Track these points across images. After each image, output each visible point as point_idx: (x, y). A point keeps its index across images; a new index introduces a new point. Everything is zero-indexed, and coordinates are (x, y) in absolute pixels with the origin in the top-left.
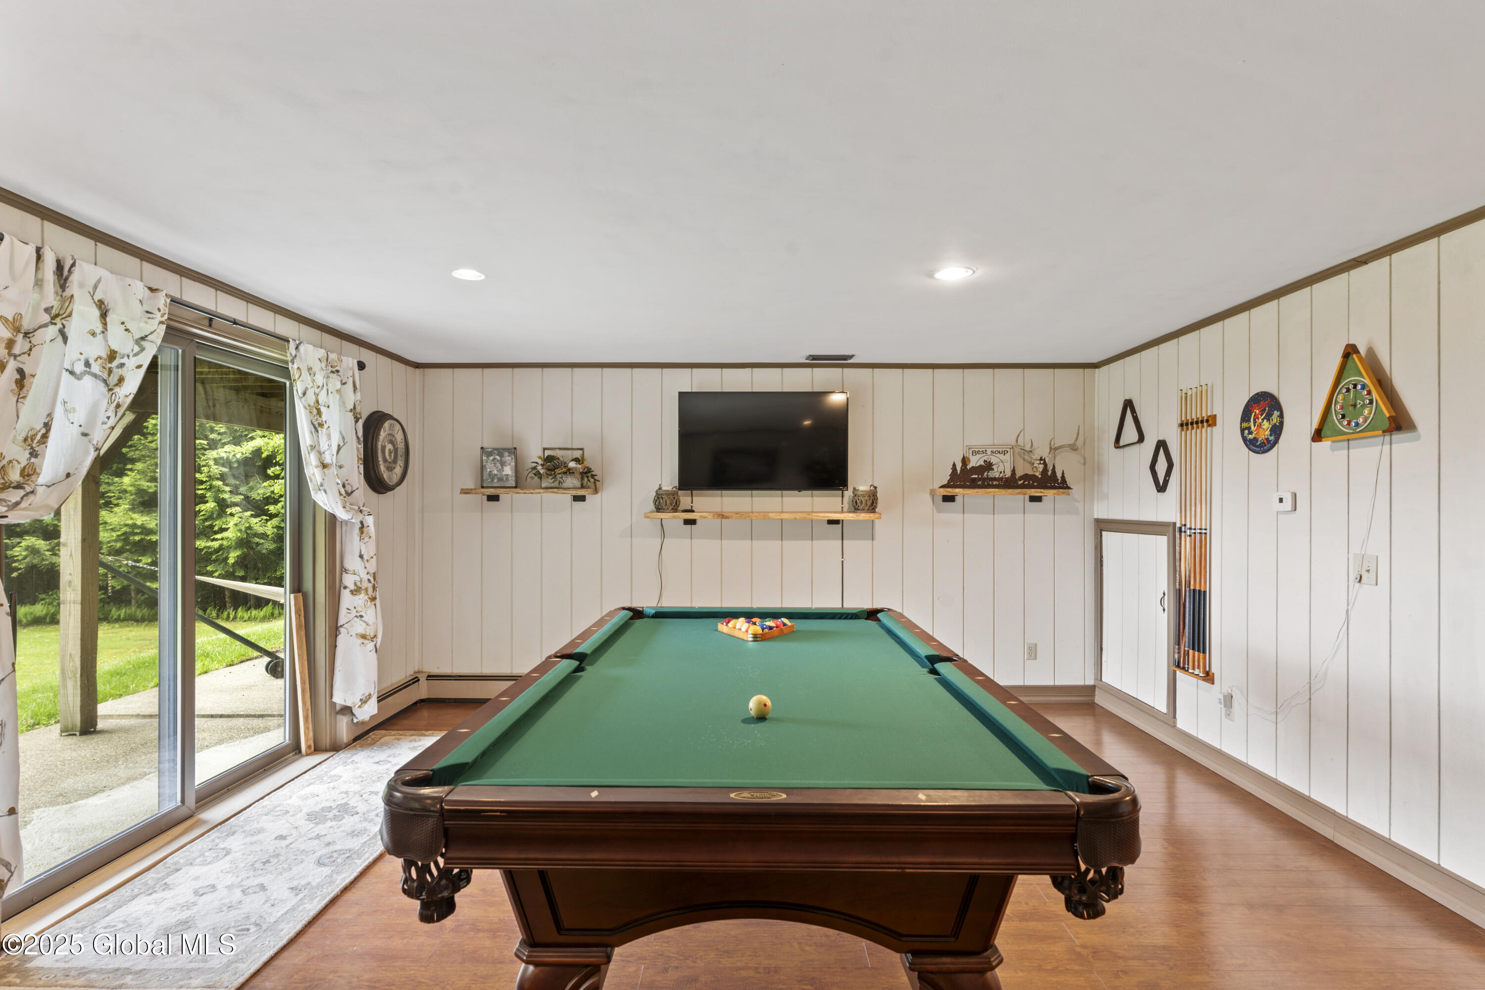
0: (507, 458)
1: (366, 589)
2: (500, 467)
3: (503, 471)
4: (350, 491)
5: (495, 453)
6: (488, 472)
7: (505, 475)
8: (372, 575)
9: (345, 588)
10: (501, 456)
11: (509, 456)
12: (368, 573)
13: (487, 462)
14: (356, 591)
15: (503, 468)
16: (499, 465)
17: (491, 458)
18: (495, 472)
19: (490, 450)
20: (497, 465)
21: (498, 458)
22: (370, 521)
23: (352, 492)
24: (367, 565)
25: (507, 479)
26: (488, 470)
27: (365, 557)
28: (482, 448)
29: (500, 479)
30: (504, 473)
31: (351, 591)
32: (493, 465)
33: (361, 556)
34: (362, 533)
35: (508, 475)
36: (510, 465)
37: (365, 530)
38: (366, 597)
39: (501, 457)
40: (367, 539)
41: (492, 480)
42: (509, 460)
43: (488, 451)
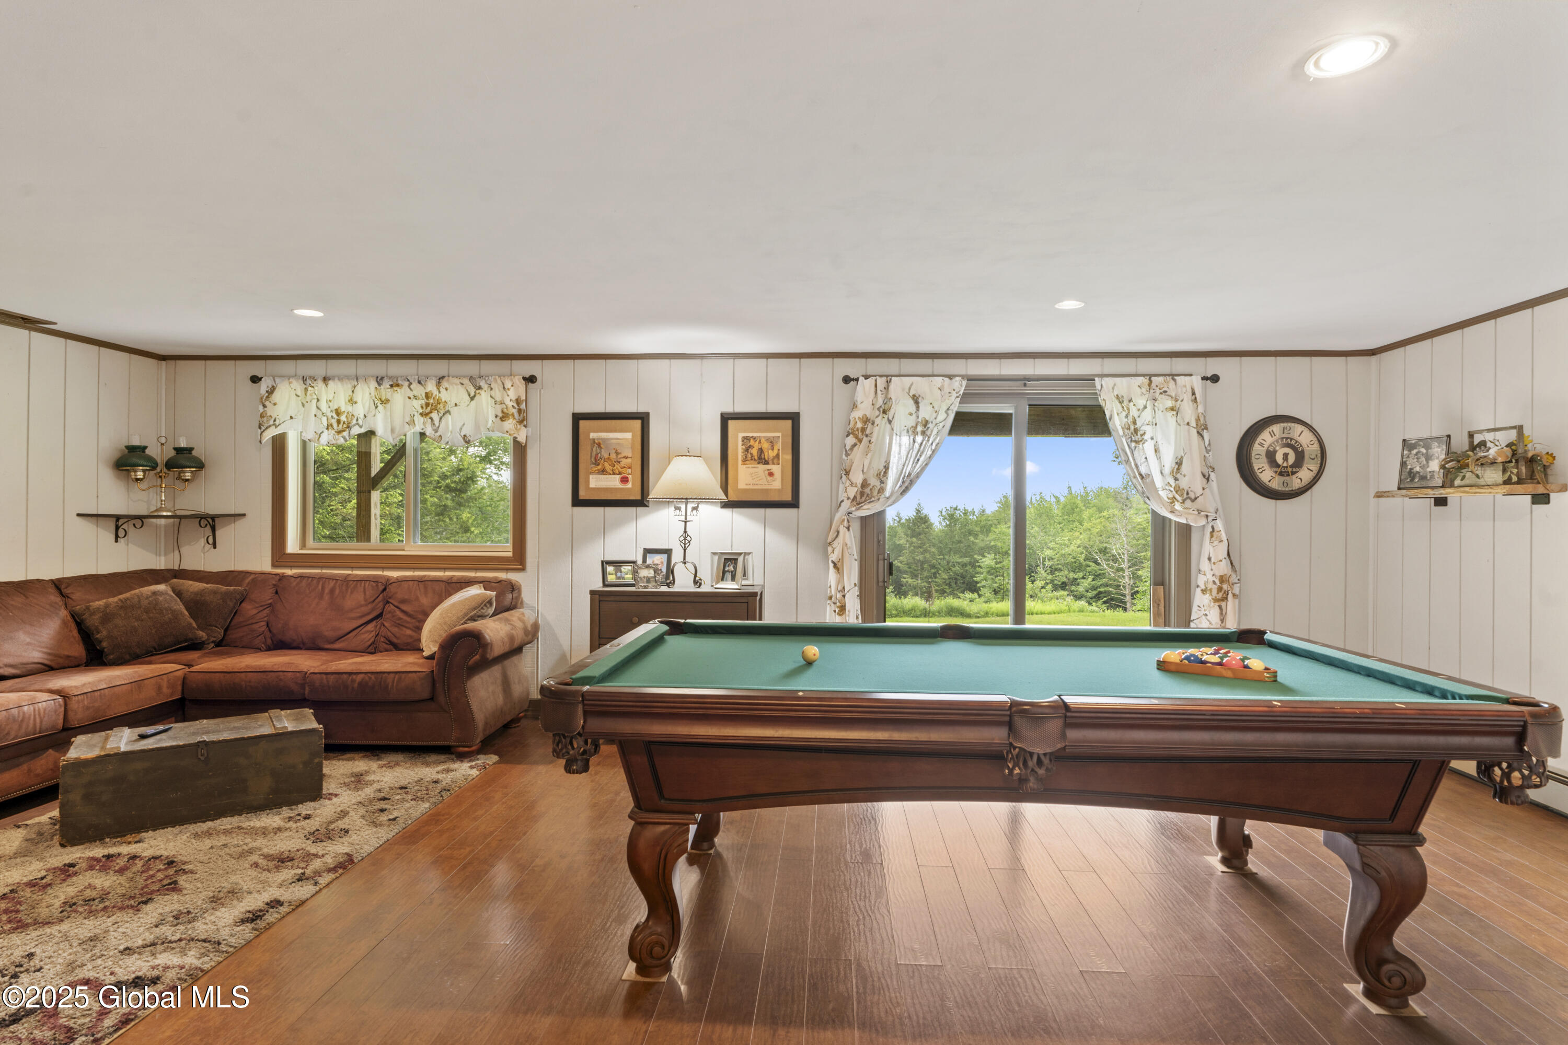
0: (1436, 449)
1: (1211, 590)
2: (1425, 462)
3: (1428, 467)
4: (1193, 497)
5: (1420, 445)
6: (1408, 470)
7: (1430, 472)
8: (1218, 578)
9: (1198, 586)
10: (1427, 447)
11: (1439, 447)
12: (1213, 575)
13: (1408, 457)
14: (1204, 591)
15: (1428, 463)
16: (1424, 459)
17: (1414, 452)
18: (1418, 469)
19: (1413, 442)
20: (1420, 460)
21: (1423, 450)
22: (1219, 525)
23: (1196, 498)
24: (1214, 567)
25: (1432, 477)
26: (1409, 467)
27: (1213, 560)
28: (1404, 440)
29: (1423, 478)
30: (1429, 469)
31: (1202, 590)
32: (1416, 460)
33: (1209, 559)
34: (1212, 536)
35: (1433, 472)
36: (1438, 458)
37: (1215, 534)
38: (1210, 598)
39: (1427, 450)
40: (1216, 543)
41: (1412, 480)
42: (1437, 452)
43: (1411, 444)
